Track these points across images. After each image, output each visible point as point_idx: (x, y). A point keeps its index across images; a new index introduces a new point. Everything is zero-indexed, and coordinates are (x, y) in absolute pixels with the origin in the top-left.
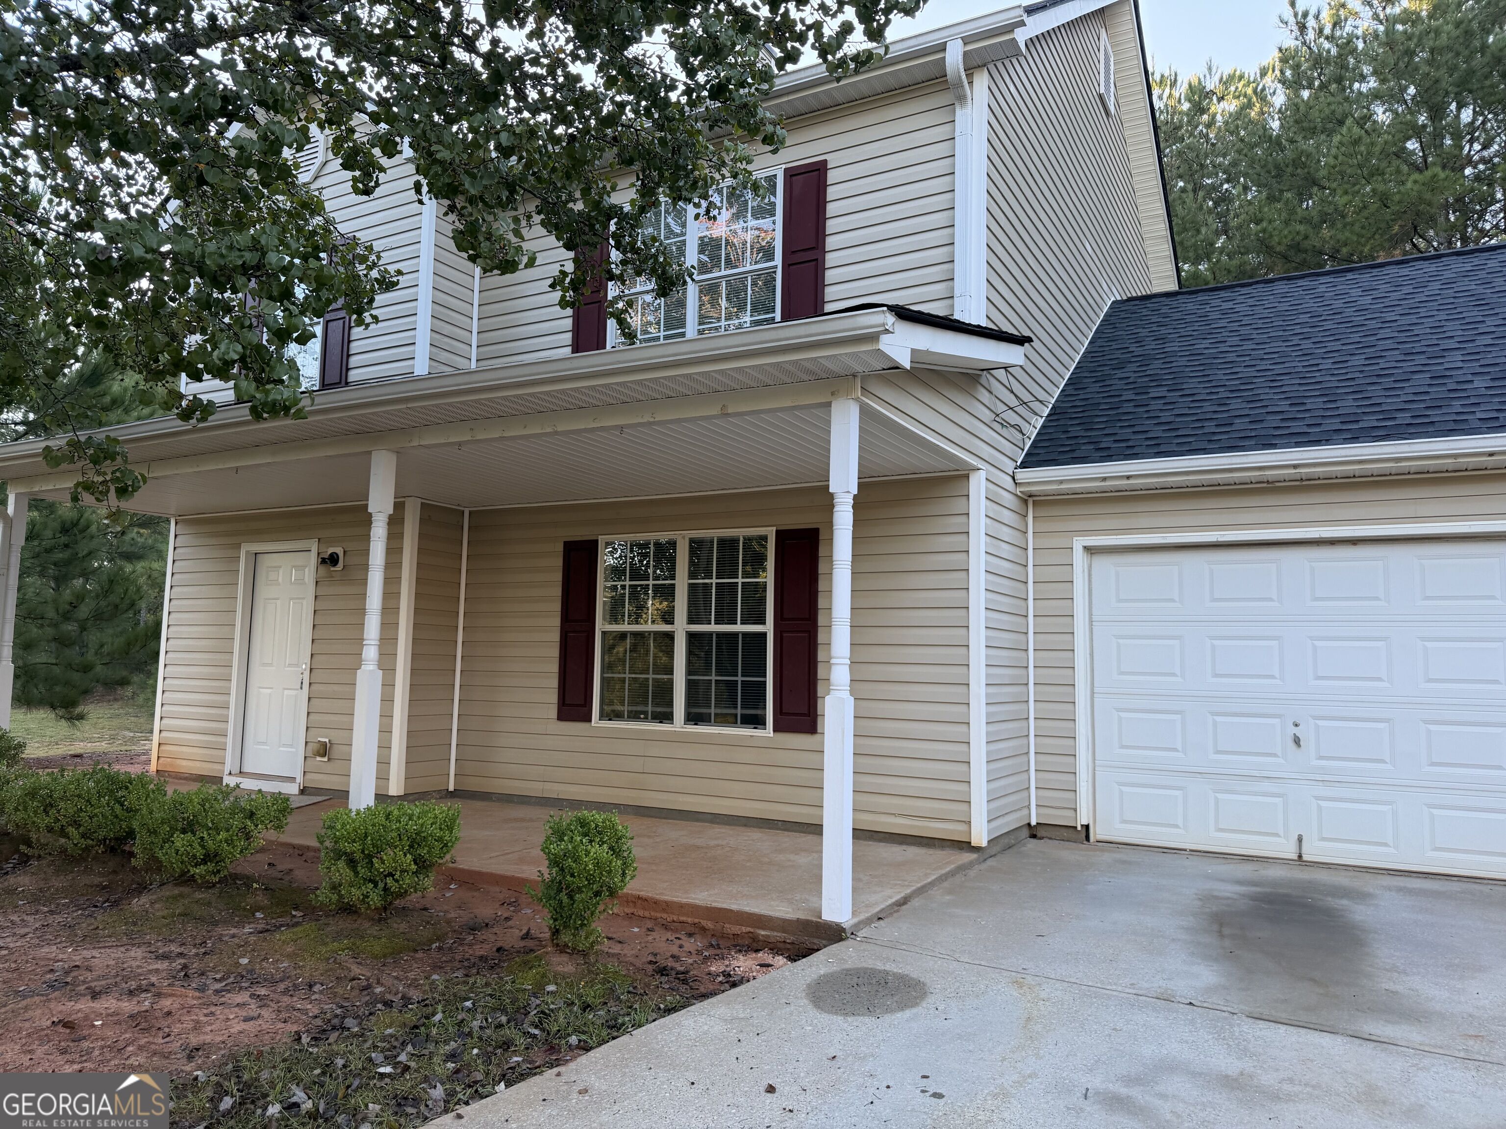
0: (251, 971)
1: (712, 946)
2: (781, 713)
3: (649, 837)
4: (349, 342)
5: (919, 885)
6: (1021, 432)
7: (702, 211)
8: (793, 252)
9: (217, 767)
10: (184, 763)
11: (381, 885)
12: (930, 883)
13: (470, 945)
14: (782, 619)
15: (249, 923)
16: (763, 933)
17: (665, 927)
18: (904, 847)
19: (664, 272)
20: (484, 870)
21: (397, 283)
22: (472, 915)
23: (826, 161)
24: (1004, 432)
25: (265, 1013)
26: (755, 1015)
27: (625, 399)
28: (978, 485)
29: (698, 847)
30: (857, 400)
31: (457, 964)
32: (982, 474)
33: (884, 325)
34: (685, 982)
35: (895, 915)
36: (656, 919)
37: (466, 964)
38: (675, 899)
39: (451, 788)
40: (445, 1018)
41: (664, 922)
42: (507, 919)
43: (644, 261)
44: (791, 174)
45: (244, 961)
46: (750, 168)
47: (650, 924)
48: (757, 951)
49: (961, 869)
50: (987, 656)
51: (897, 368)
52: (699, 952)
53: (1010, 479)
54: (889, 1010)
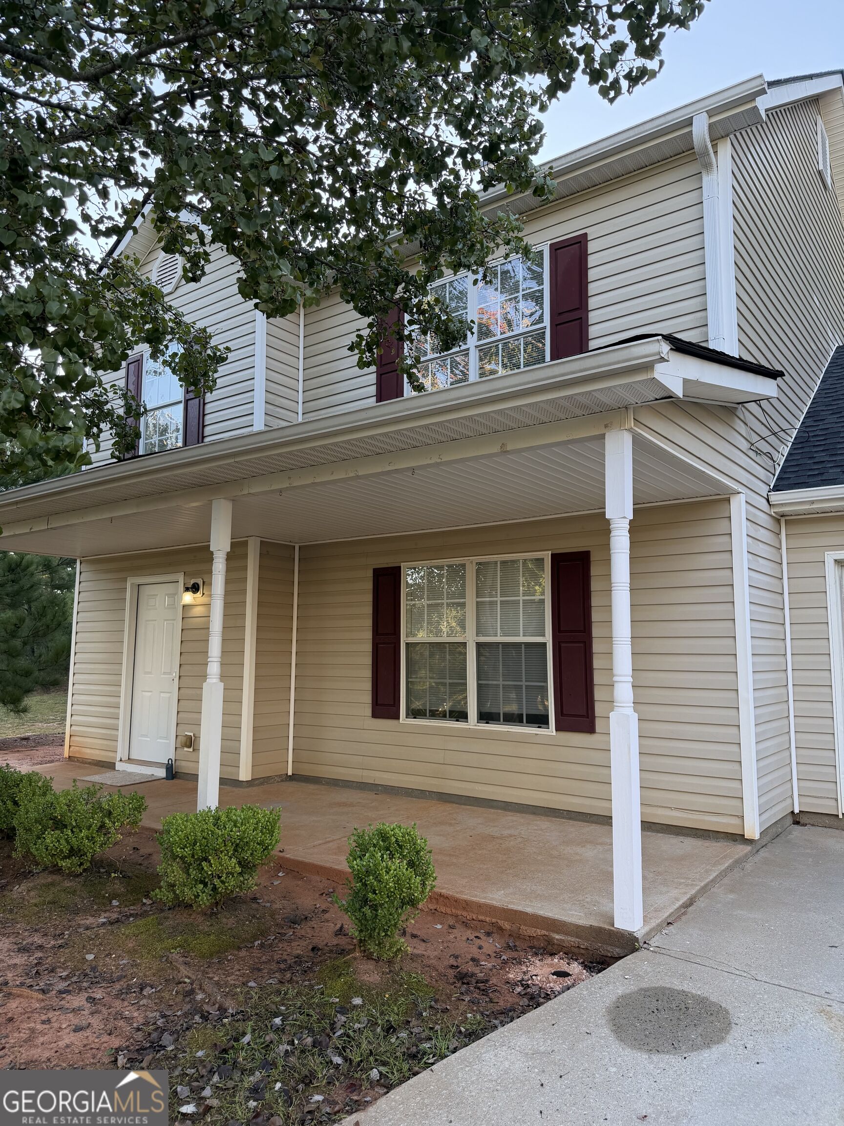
0: (94, 969)
1: (509, 947)
2: (562, 714)
3: (451, 824)
4: (204, 415)
5: (702, 884)
6: (772, 459)
7: (480, 276)
8: (560, 314)
9: (111, 754)
10: (88, 751)
11: (210, 886)
12: (712, 881)
13: (290, 941)
14: (560, 631)
15: (105, 911)
16: (557, 937)
17: (466, 924)
18: (681, 838)
19: (447, 329)
20: (306, 860)
21: (227, 358)
22: (294, 906)
23: (586, 234)
24: (758, 459)
25: (95, 1021)
26: (556, 1048)
27: (415, 443)
28: (738, 507)
29: (493, 837)
30: (630, 430)
31: (274, 966)
32: (742, 497)
33: (659, 353)
34: (484, 992)
35: (683, 918)
36: (457, 916)
37: (282, 966)
38: (474, 899)
39: (290, 773)
40: (254, 1039)
41: (464, 920)
42: (325, 911)
43: (429, 321)
44: (556, 249)
45: (90, 957)
46: (520, 235)
47: (451, 921)
48: (552, 954)
49: (738, 862)
50: (753, 663)
51: (671, 397)
52: (498, 955)
53: (765, 501)
54: (695, 1048)
